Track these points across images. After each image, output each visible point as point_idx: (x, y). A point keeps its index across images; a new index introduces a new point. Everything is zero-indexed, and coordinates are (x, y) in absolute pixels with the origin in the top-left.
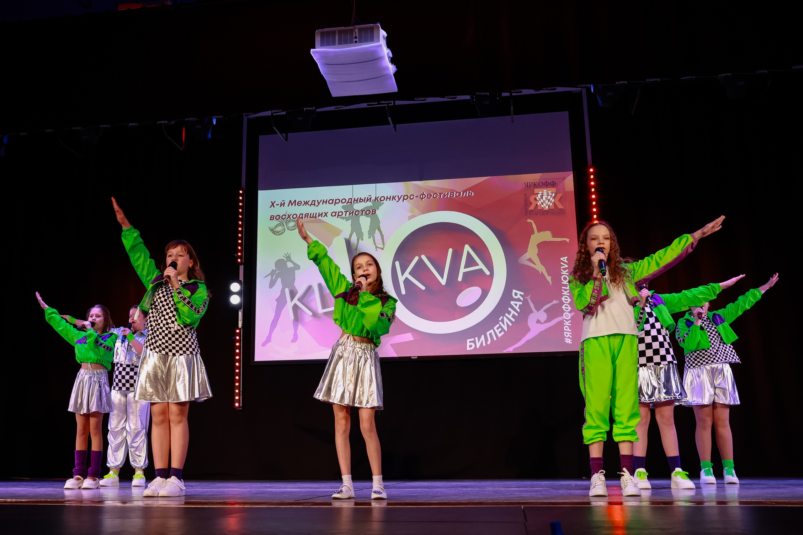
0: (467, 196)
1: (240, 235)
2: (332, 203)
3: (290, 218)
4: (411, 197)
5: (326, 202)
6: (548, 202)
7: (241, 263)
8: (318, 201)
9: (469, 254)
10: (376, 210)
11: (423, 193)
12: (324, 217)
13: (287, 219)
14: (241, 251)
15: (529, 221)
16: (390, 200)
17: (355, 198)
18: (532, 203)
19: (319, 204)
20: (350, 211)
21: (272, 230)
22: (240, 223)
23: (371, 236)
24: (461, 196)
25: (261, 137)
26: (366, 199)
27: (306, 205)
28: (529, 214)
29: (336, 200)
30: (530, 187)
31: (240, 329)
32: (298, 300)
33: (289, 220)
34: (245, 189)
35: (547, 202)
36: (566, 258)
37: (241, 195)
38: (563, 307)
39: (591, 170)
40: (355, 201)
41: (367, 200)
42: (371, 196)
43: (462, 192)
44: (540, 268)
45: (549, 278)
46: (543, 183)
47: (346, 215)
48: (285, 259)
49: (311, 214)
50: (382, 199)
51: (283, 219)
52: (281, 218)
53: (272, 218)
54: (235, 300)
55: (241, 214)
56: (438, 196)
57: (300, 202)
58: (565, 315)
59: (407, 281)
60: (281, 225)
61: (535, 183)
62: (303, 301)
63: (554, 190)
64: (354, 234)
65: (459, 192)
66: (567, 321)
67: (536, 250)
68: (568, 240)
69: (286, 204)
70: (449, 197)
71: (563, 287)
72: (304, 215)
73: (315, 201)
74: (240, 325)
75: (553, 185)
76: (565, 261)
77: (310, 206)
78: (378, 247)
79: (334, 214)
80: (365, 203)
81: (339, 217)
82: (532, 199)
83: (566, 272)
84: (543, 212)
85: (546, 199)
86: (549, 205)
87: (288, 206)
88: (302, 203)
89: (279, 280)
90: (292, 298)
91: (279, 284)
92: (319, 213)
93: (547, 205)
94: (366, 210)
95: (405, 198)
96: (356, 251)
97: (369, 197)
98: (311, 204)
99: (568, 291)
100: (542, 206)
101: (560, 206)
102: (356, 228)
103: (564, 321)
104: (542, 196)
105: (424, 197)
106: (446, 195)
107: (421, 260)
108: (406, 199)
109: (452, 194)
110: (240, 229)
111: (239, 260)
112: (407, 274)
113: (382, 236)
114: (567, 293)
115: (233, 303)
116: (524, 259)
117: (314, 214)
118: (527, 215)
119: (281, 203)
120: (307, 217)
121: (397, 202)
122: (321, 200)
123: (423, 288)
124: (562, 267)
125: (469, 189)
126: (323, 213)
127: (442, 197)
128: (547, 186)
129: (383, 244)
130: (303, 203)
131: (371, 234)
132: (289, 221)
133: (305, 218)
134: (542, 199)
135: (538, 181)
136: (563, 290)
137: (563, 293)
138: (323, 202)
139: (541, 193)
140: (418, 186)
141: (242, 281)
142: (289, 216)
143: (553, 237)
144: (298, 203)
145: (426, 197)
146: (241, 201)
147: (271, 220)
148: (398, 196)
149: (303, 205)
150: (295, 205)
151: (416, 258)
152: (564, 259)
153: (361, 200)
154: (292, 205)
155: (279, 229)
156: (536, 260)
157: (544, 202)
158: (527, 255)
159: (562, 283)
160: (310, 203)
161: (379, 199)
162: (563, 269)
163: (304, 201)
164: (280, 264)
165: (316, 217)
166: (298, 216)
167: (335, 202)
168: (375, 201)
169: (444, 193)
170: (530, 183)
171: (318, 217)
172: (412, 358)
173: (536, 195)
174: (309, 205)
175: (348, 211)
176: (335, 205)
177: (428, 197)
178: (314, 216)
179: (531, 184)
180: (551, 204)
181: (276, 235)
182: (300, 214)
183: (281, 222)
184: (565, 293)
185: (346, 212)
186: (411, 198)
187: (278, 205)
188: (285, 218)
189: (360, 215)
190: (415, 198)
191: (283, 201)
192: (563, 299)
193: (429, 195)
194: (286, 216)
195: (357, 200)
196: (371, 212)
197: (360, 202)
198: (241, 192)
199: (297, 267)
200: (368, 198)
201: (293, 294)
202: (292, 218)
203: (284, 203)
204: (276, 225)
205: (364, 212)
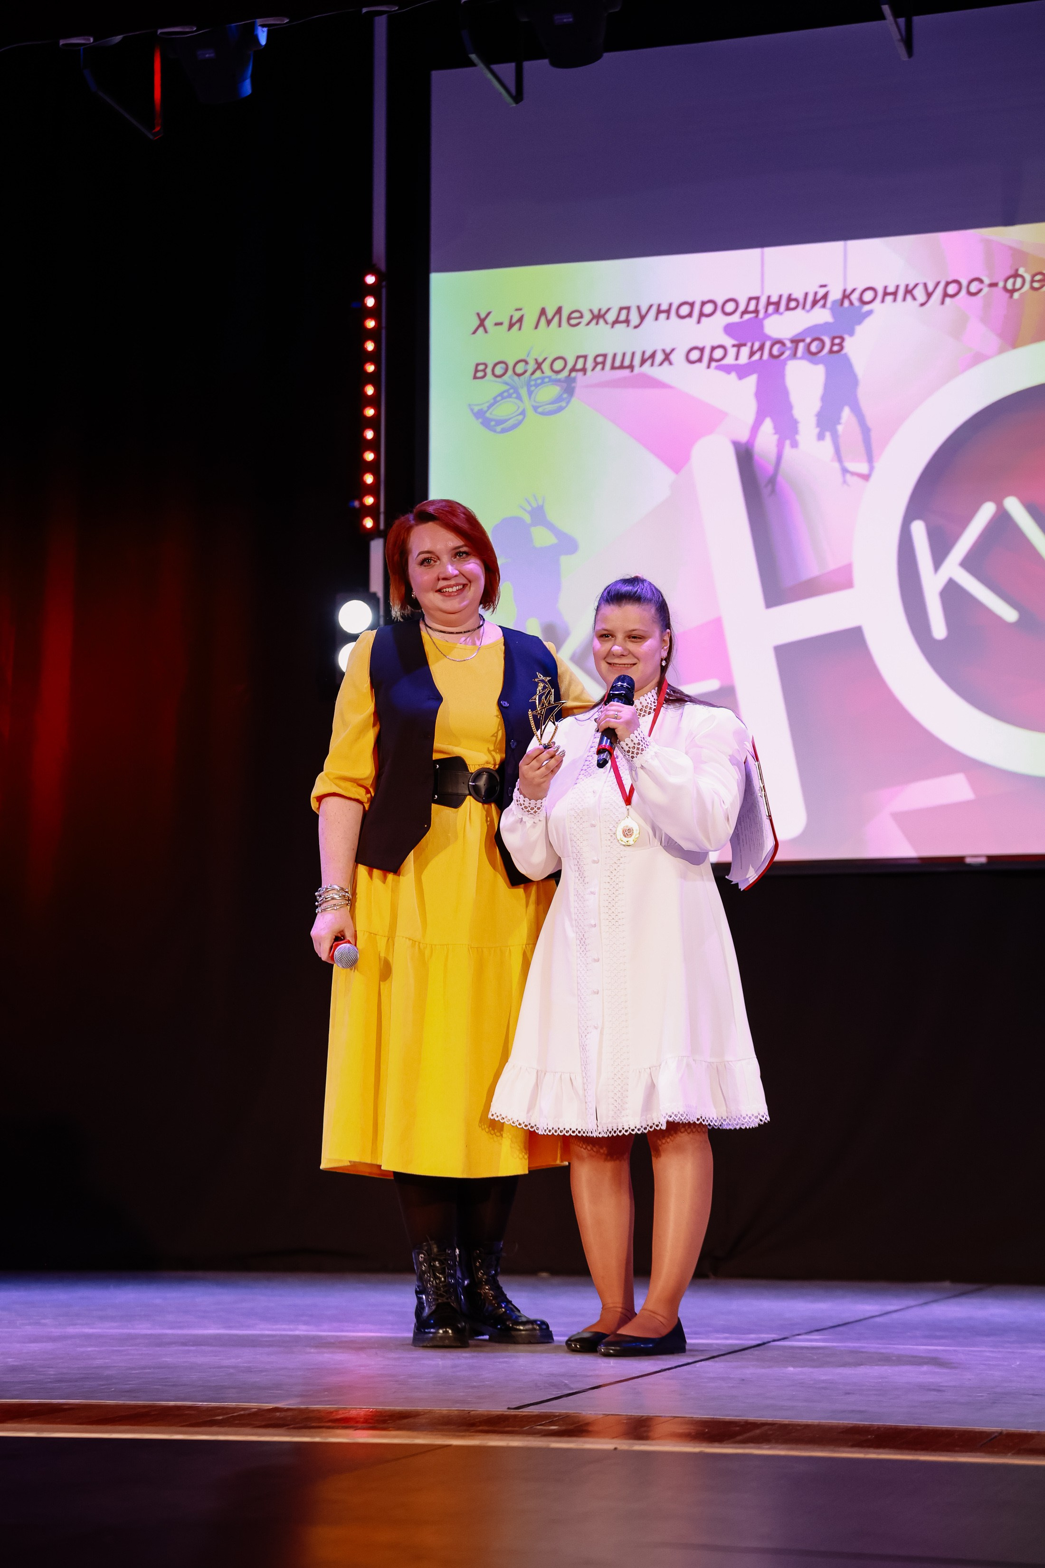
2: (690, 315)
3: (543, 372)
4: (974, 287)
5: (668, 312)
7: (375, 533)
8: (639, 308)
10: (843, 339)
11: (1017, 270)
12: (661, 364)
13: (533, 373)
14: (372, 490)
16: (895, 300)
17: (769, 297)
19: (642, 318)
20: (753, 344)
21: (482, 416)
23: (828, 433)
25: (436, 75)
26: (810, 298)
27: (597, 323)
29: (703, 304)
33: (538, 378)
34: (382, 265)
37: (372, 290)
40: (771, 307)
41: (815, 303)
42: (825, 286)
47: (737, 358)
48: (527, 518)
49: (615, 356)
50: (868, 296)
51: (519, 375)
52: (510, 372)
53: (479, 371)
55: (372, 357)
57: (577, 315)
59: (952, 590)
60: (510, 396)
64: (768, 426)
69: (529, 321)
72: (590, 360)
73: (629, 309)
77: (612, 327)
78: (849, 471)
79: (695, 355)
80: (808, 311)
81: (713, 364)
87: (536, 327)
88: (581, 317)
92: (644, 353)
94: (808, 340)
95: (950, 291)
96: (774, 484)
97: (821, 292)
98: (616, 321)
102: (774, 403)
105: (1018, 285)
107: (1002, 516)
108: (952, 296)
110: (370, 412)
111: (369, 523)
112: (953, 567)
113: (866, 431)
117: (624, 354)
119: (512, 317)
120: (600, 367)
121: (922, 305)
122: (651, 306)
123: (1009, 614)
126: (656, 351)
129: (870, 460)
130: (588, 316)
131: (827, 422)
132: (539, 381)
133: (593, 369)
138: (659, 312)
140: (998, 246)
142: (539, 366)
144: (569, 318)
145: (1027, 285)
146: (371, 313)
147: (475, 377)
148: (925, 285)
149: (588, 324)
150: (560, 326)
151: (987, 511)
153: (791, 303)
155: (505, 410)
160: (611, 317)
161: (855, 297)
163: (591, 311)
165: (631, 367)
166: (570, 366)
167: (698, 311)
168: (842, 303)
171: (641, 366)
172: (968, 860)
174: (606, 323)
175: (745, 345)
176: (699, 322)
177: (1036, 285)
178: (627, 363)
181: (495, 431)
182: (578, 357)
183: (512, 387)
185: (739, 346)
186: (973, 290)
187: (501, 324)
188: (525, 372)
189: (789, 358)
190: (986, 290)
191: (517, 310)
193: (1038, 278)
194: (527, 363)
195: (777, 304)
196: (826, 347)
197: (788, 308)
198: (370, 280)
199: (567, 544)
200: (816, 293)
202: (548, 372)
203: (520, 320)
204: (495, 398)
205: (801, 346)
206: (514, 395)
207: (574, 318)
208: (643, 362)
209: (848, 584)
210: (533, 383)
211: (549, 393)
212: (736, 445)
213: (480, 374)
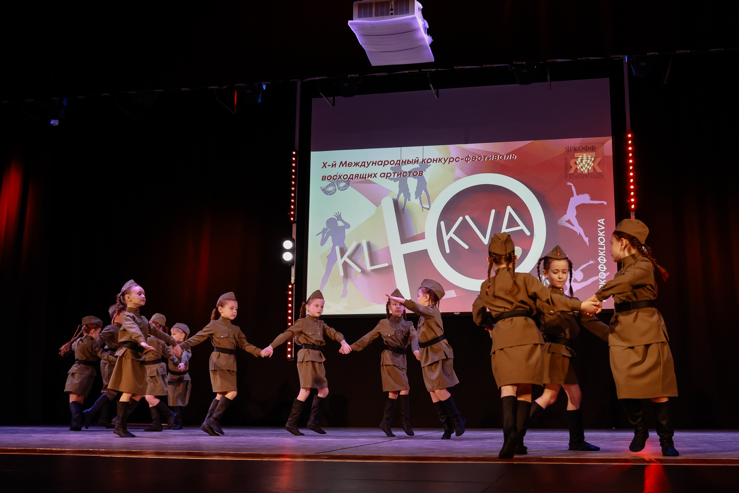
0: (510, 159)
1: (293, 195)
2: (381, 164)
3: (341, 179)
5: (375, 163)
6: (588, 166)
7: (294, 222)
8: (367, 162)
9: (510, 215)
10: (423, 172)
11: (468, 156)
12: (373, 177)
13: (338, 179)
14: (293, 210)
15: (569, 184)
16: (436, 162)
17: (403, 160)
18: (572, 167)
19: (368, 165)
20: (398, 173)
21: (324, 190)
22: (293, 183)
23: (418, 197)
24: (504, 159)
25: (314, 100)
26: (414, 161)
27: (356, 166)
28: (569, 178)
29: (385, 161)
30: (570, 151)
31: (292, 285)
32: (348, 257)
33: (340, 180)
34: (298, 150)
35: (586, 165)
36: (603, 220)
37: (294, 156)
38: (599, 267)
39: (630, 136)
40: (403, 163)
42: (418, 158)
43: (505, 155)
44: (578, 229)
45: (586, 240)
46: (583, 148)
47: (394, 176)
48: (336, 218)
49: (361, 174)
50: (429, 161)
51: (334, 179)
52: (332, 178)
53: (324, 178)
54: (288, 257)
55: (294, 174)
56: (483, 159)
57: (351, 164)
58: (601, 274)
59: (451, 240)
60: (332, 185)
61: (575, 147)
62: (353, 258)
63: (594, 154)
64: (402, 195)
65: (502, 155)
66: (603, 280)
67: (575, 213)
68: (605, 203)
69: (338, 165)
70: (493, 160)
71: (599, 248)
72: (354, 176)
73: (365, 162)
74: (293, 281)
75: (593, 150)
76: (602, 223)
77: (360, 167)
78: (424, 207)
79: (383, 175)
80: (413, 164)
81: (388, 178)
82: (572, 163)
83: (603, 234)
84: (582, 176)
85: (586, 163)
86: (588, 169)
87: (339, 167)
88: (352, 164)
89: (330, 238)
90: (342, 256)
91: (330, 241)
92: (369, 174)
93: (586, 168)
94: (413, 172)
95: (451, 160)
96: (404, 211)
97: (417, 159)
98: (362, 165)
99: (604, 252)
100: (582, 170)
101: (599, 170)
102: (404, 189)
103: (600, 280)
104: (582, 160)
105: (469, 160)
106: (490, 158)
107: (464, 220)
108: (451, 162)
109: (496, 157)
110: (293, 189)
111: (292, 219)
112: (451, 234)
113: (428, 197)
114: (603, 254)
115: (286, 260)
116: (563, 221)
117: (363, 174)
118: (567, 178)
119: (333, 164)
120: (357, 177)
121: (443, 164)
122: (371, 162)
123: (466, 247)
124: (599, 229)
125: (512, 153)
126: (372, 174)
127: (486, 160)
128: (586, 150)
129: (430, 205)
130: (354, 164)
131: (418, 194)
133: (355, 178)
134: (582, 163)
135: (578, 145)
136: (599, 251)
137: (599, 254)
138: (373, 163)
139: (581, 157)
140: (463, 149)
141: (295, 239)
142: (340, 177)
143: (591, 200)
144: (349, 164)
145: (471, 160)
146: (294, 162)
147: (322, 180)
148: (444, 158)
149: (353, 166)
150: (346, 166)
151: (461, 219)
152: (601, 221)
153: (409, 162)
154: (343, 166)
155: (331, 189)
156: (575, 221)
157: (584, 166)
158: (566, 217)
159: (599, 244)
160: (360, 164)
162: (600, 231)
163: (354, 163)
164: (331, 222)
165: (365, 178)
166: (348, 177)
167: (384, 163)
168: (422, 163)
169: (488, 156)
170: (570, 147)
171: (368, 178)
172: (455, 313)
173: (576, 159)
174: (359, 166)
175: (396, 173)
176: (384, 166)
177: (473, 160)
178: (364, 177)
179: (572, 148)
180: (590, 168)
181: (328, 195)
182: (351, 175)
183: (333, 183)
184: (601, 254)
185: (394, 173)
186: (457, 160)
187: (330, 165)
188: (336, 178)
189: (408, 177)
190: (460, 160)
191: (334, 162)
192: (599, 259)
193: (474, 158)
194: (337, 176)
195: (405, 162)
196: (418, 174)
197: (408, 163)
198: (294, 153)
199: (347, 226)
200: (415, 160)
201: (343, 252)
202: (343, 179)
203: (335, 164)
204: (328, 186)
205: (411, 173)
206: (333, 185)
207: (350, 165)
208: (368, 177)
209: (424, 238)
210: (338, 182)
211: (342, 184)
212: (394, 200)
213: (324, 179)
